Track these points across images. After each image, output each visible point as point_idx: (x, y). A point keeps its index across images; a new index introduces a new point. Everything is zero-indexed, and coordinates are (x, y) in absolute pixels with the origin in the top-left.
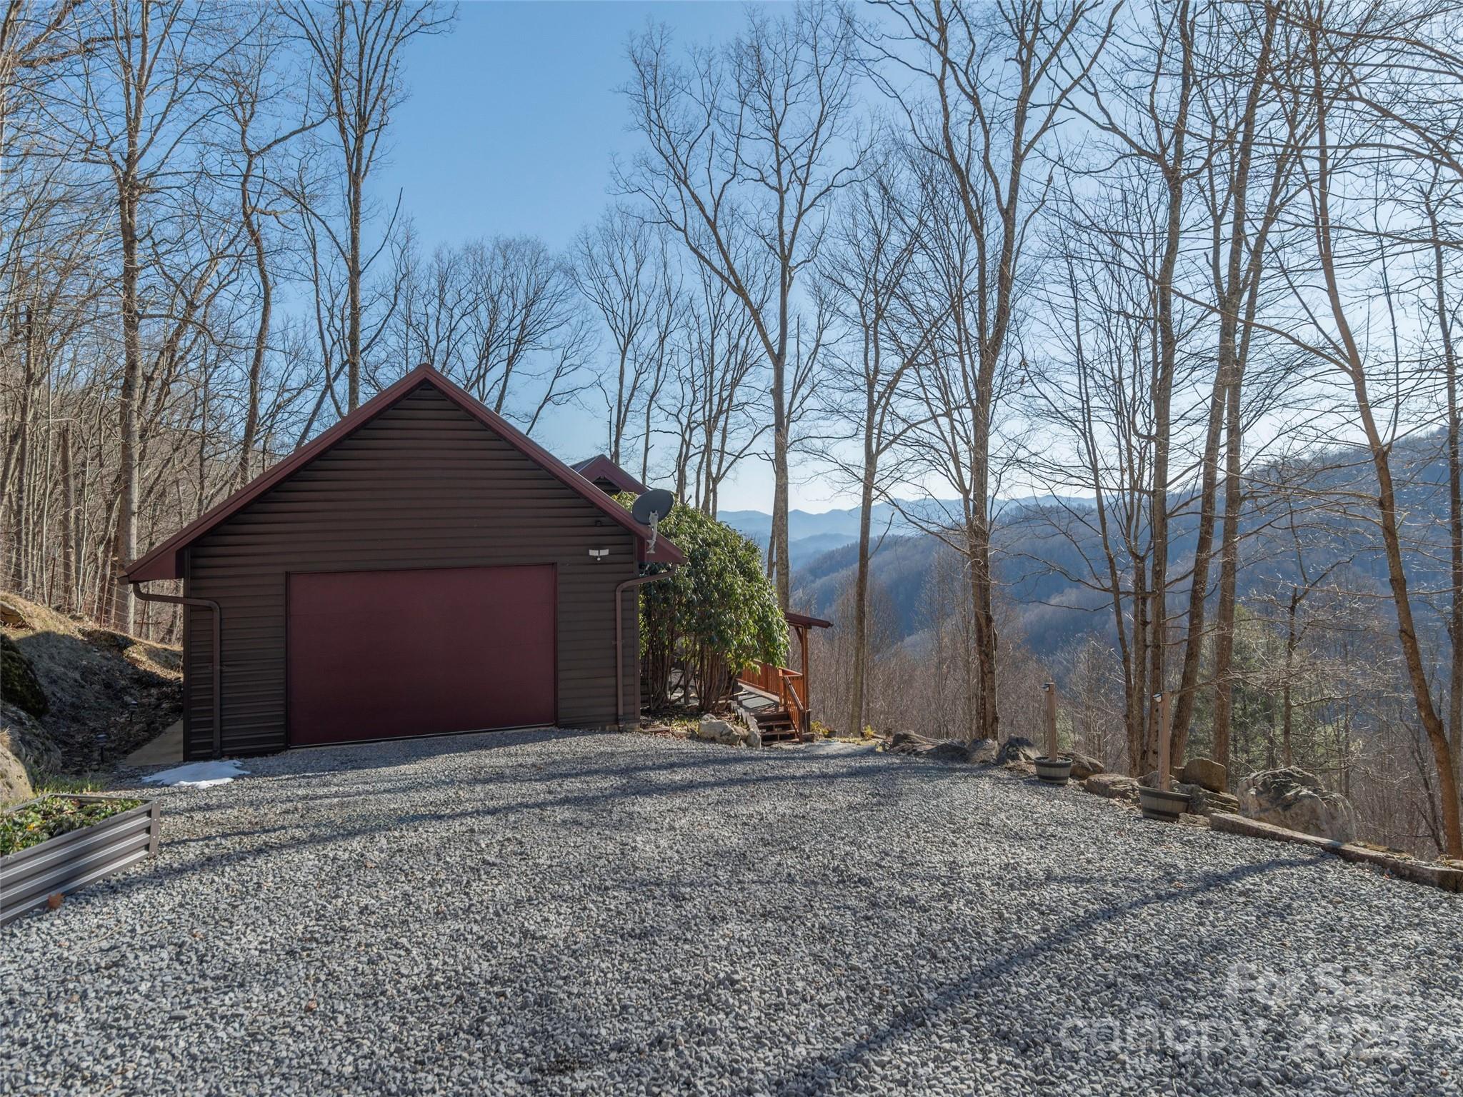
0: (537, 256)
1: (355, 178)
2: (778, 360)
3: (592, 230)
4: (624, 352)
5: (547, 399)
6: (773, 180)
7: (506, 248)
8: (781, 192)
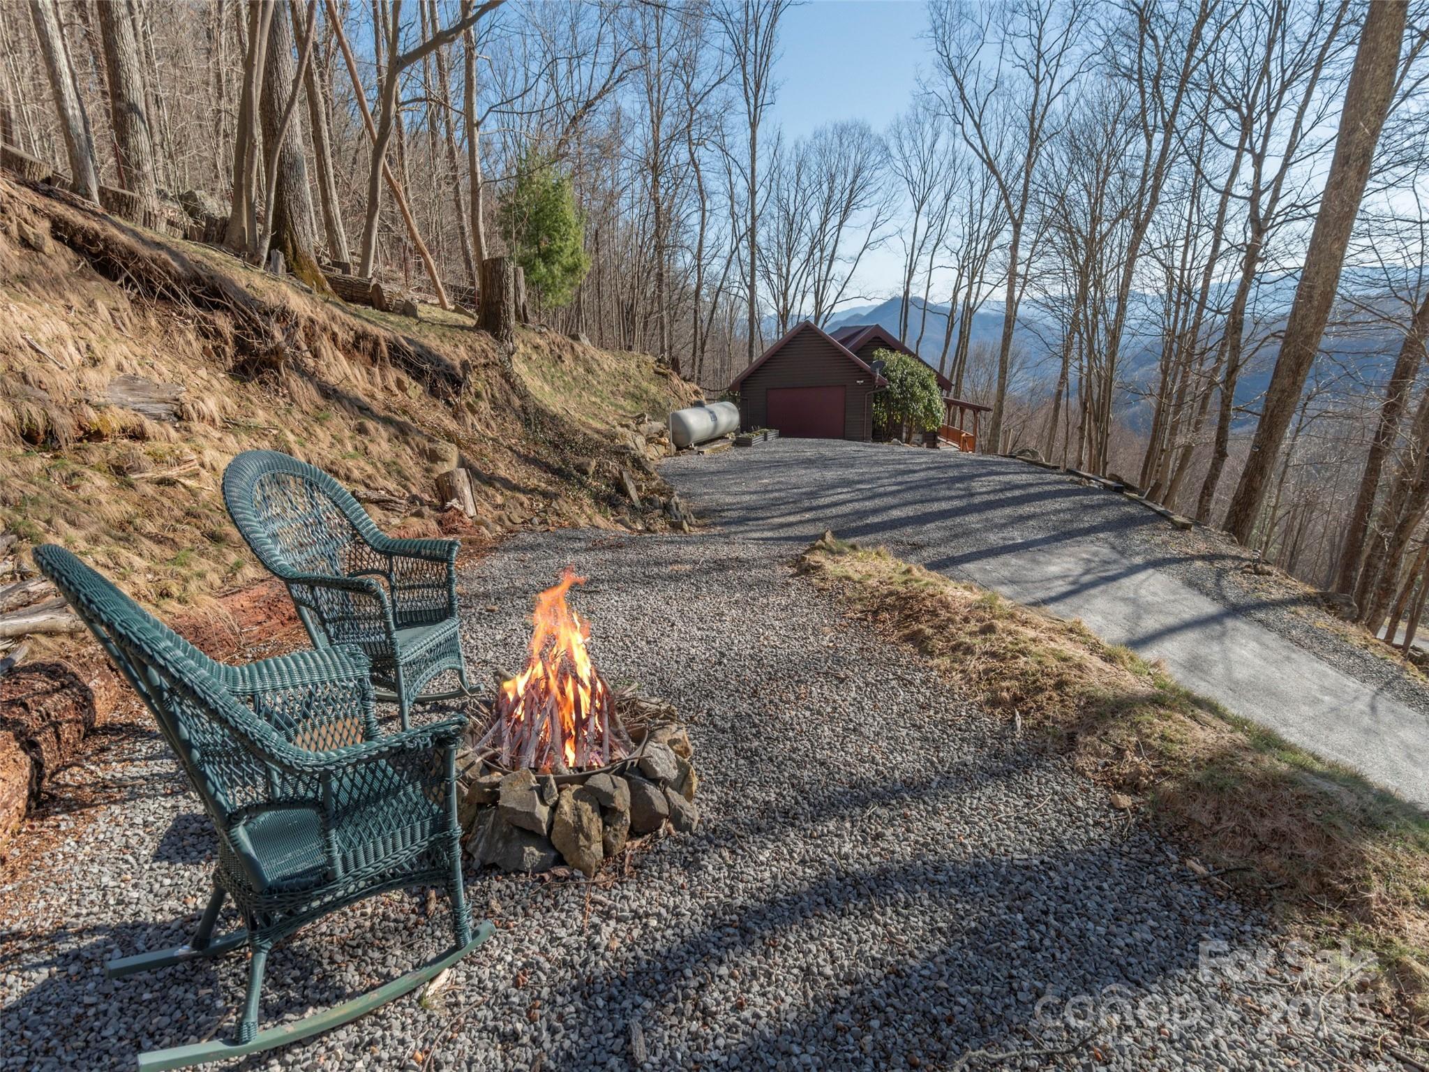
0: (864, 133)
1: (753, 125)
2: (1017, 226)
3: (902, 117)
4: (918, 213)
5: (865, 247)
6: (1033, 71)
7: (842, 131)
8: (1037, 82)
